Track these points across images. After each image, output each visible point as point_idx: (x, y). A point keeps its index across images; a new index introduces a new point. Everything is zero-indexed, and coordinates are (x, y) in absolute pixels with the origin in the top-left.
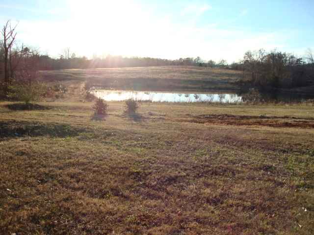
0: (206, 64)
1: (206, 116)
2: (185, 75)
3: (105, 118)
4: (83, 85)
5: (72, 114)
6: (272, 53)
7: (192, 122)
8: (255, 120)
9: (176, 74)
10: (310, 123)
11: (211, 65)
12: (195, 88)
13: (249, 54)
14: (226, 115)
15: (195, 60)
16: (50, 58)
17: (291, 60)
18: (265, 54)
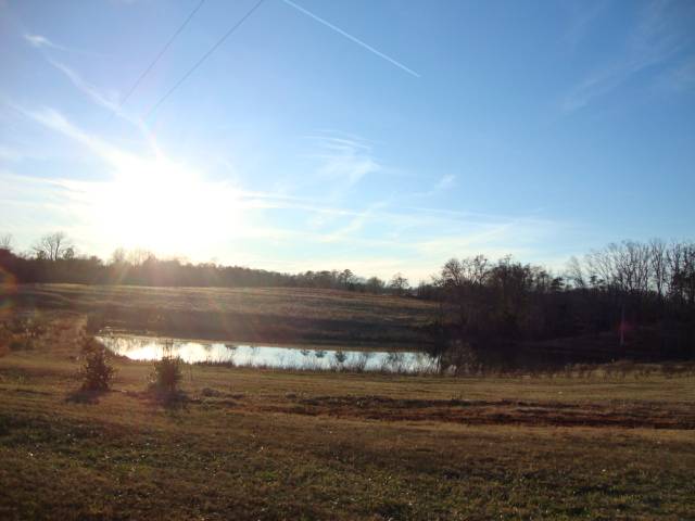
0: (364, 286)
1: (331, 400)
2: (315, 309)
3: (100, 399)
4: (82, 322)
5: (25, 387)
6: (501, 267)
7: (290, 413)
8: (434, 409)
9: (295, 306)
10: (550, 415)
11: (374, 286)
12: (335, 338)
13: (453, 267)
14: (376, 399)
15: (340, 277)
16: (13, 255)
17: (541, 280)
18: (489, 268)
